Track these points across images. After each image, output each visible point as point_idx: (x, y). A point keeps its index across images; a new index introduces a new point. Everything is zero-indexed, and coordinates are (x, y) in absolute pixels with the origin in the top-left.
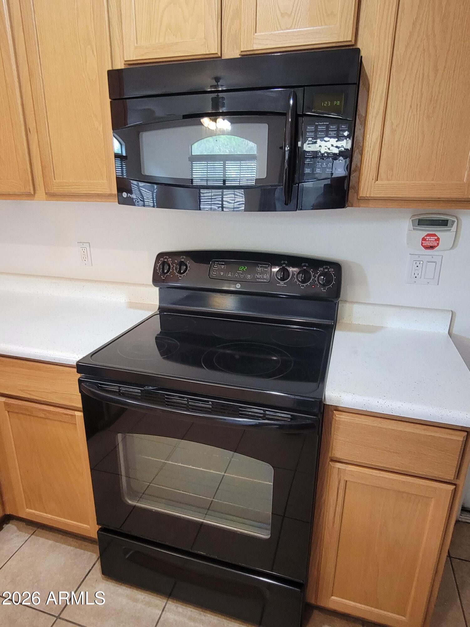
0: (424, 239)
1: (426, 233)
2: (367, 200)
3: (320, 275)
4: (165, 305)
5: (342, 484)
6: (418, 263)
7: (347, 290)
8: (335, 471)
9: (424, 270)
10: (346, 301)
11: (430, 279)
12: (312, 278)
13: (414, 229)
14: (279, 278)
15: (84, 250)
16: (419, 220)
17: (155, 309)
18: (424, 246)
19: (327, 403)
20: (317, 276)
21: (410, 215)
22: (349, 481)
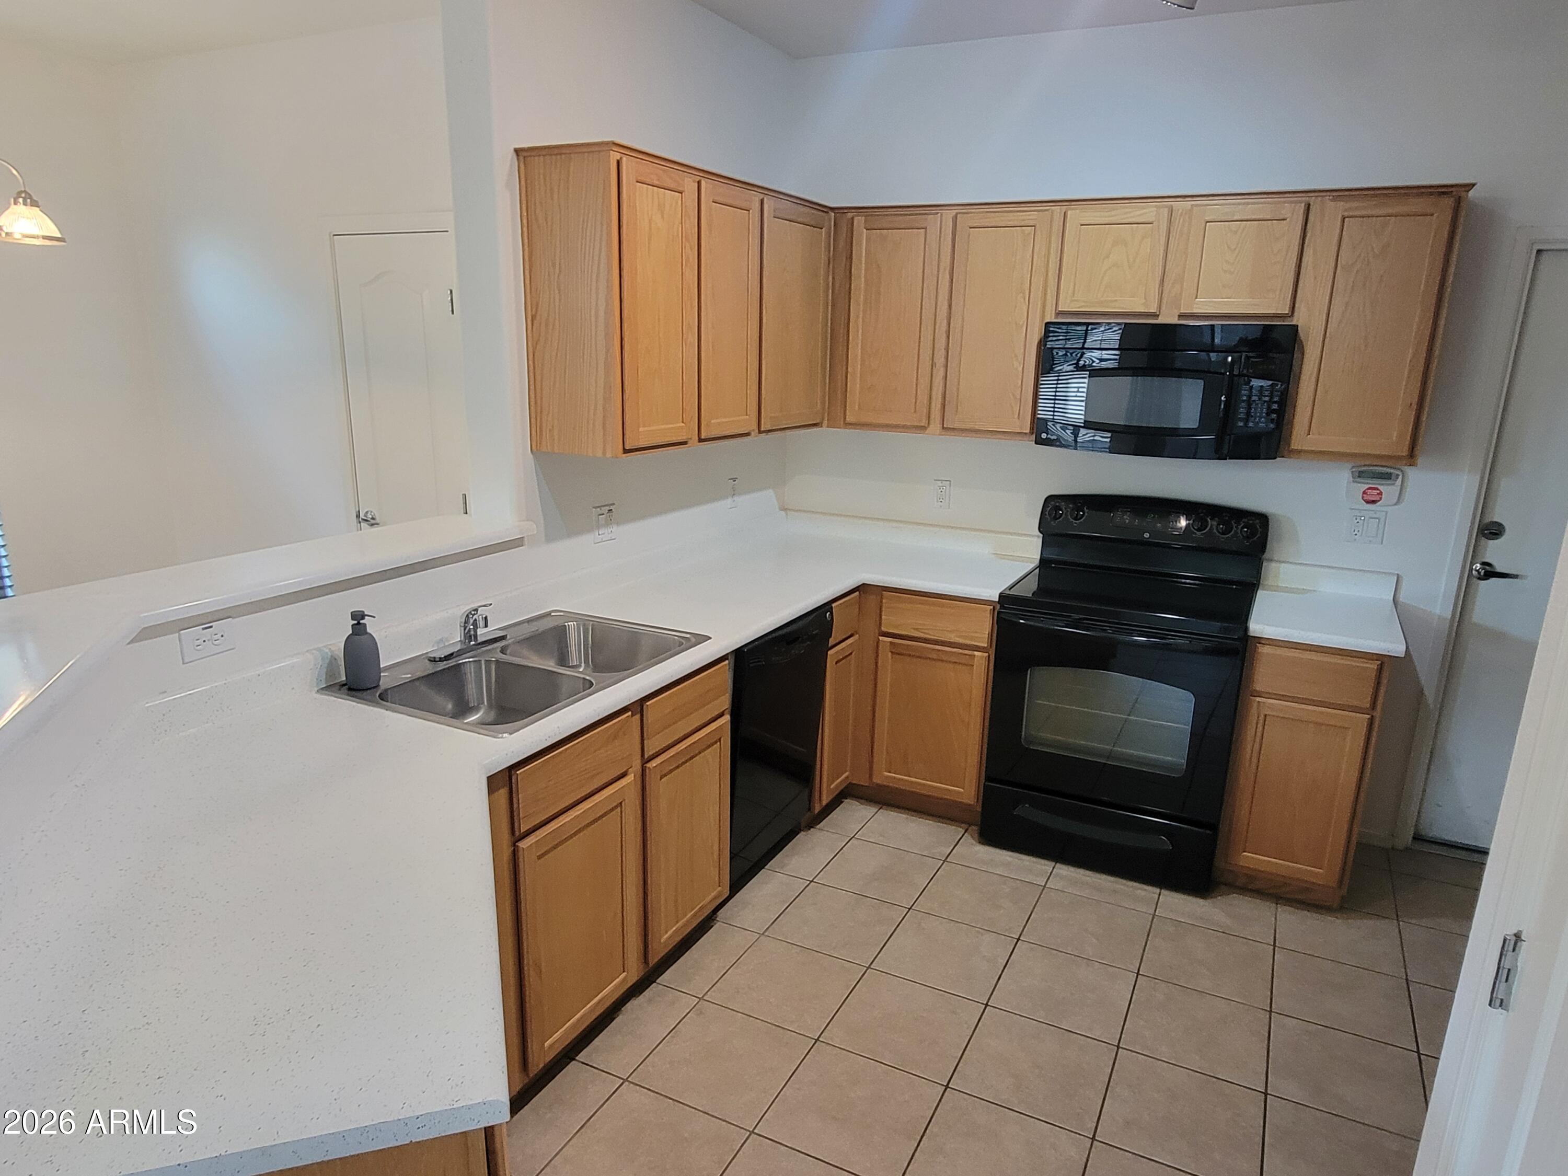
0: (1364, 493)
1: (1367, 486)
2: (1299, 452)
3: (1243, 528)
4: (1047, 555)
5: (1261, 718)
6: (1359, 518)
7: (1274, 548)
8: (1255, 705)
9: (1365, 527)
10: (1271, 560)
11: (1373, 537)
12: (1235, 529)
13: (1354, 482)
14: (1196, 528)
15: (942, 490)
16: (1359, 472)
17: (1037, 562)
18: (1365, 501)
19: (1252, 634)
20: (1240, 527)
21: (1350, 466)
22: (1269, 715)
